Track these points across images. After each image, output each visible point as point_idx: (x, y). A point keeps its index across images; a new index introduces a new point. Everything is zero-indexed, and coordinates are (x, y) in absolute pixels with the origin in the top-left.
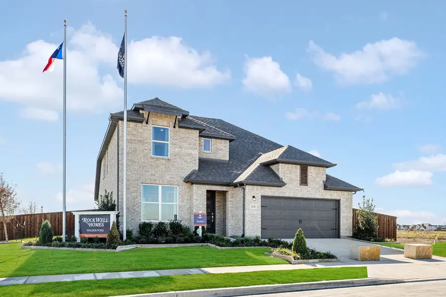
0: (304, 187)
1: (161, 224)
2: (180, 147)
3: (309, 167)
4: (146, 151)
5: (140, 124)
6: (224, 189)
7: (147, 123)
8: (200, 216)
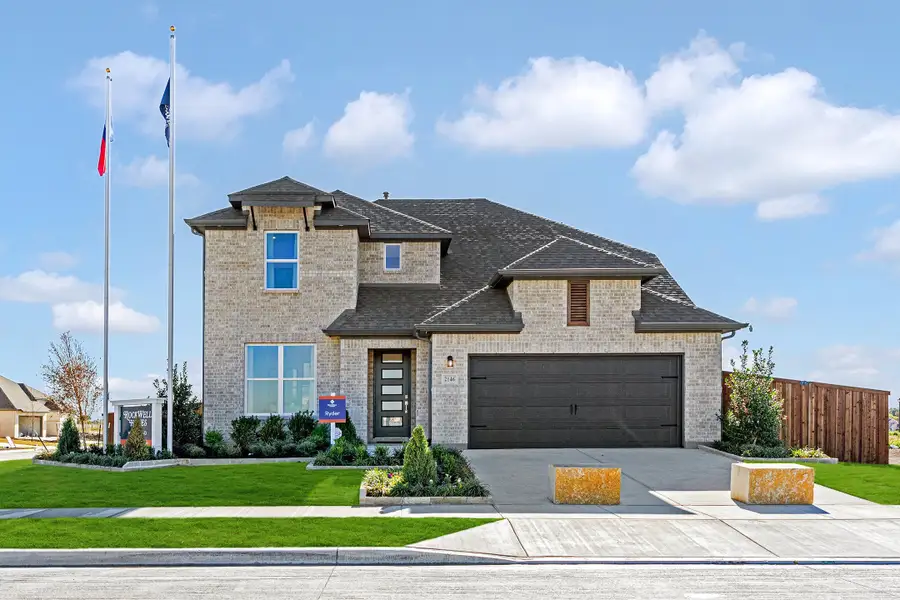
0: (580, 329)
1: (274, 420)
2: (319, 267)
3: (593, 283)
4: (253, 282)
5: (241, 233)
6: (406, 344)
7: (255, 228)
8: (332, 402)
